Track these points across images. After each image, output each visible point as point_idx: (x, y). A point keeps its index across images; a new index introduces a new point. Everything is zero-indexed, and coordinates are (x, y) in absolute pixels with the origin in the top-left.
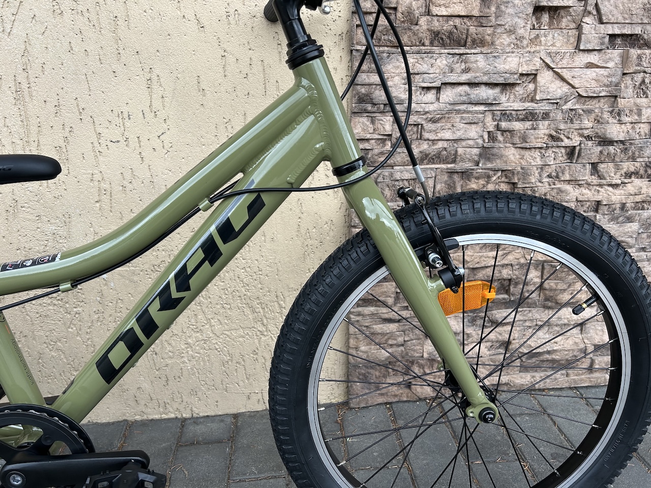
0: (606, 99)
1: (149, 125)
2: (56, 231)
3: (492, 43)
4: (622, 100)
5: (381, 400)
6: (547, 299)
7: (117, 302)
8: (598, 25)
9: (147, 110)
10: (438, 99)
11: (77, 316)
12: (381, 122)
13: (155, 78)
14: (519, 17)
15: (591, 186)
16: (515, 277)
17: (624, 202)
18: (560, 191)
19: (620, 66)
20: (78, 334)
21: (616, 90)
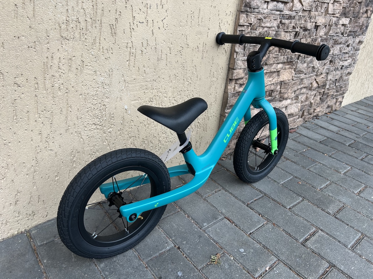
0: (308, 12)
1: (159, 13)
2: (104, 81)
4: (312, 12)
6: (281, 97)
7: (130, 122)
9: (159, 3)
10: (267, 7)
11: (109, 134)
12: (251, 17)
16: (274, 89)
21: (311, 8)
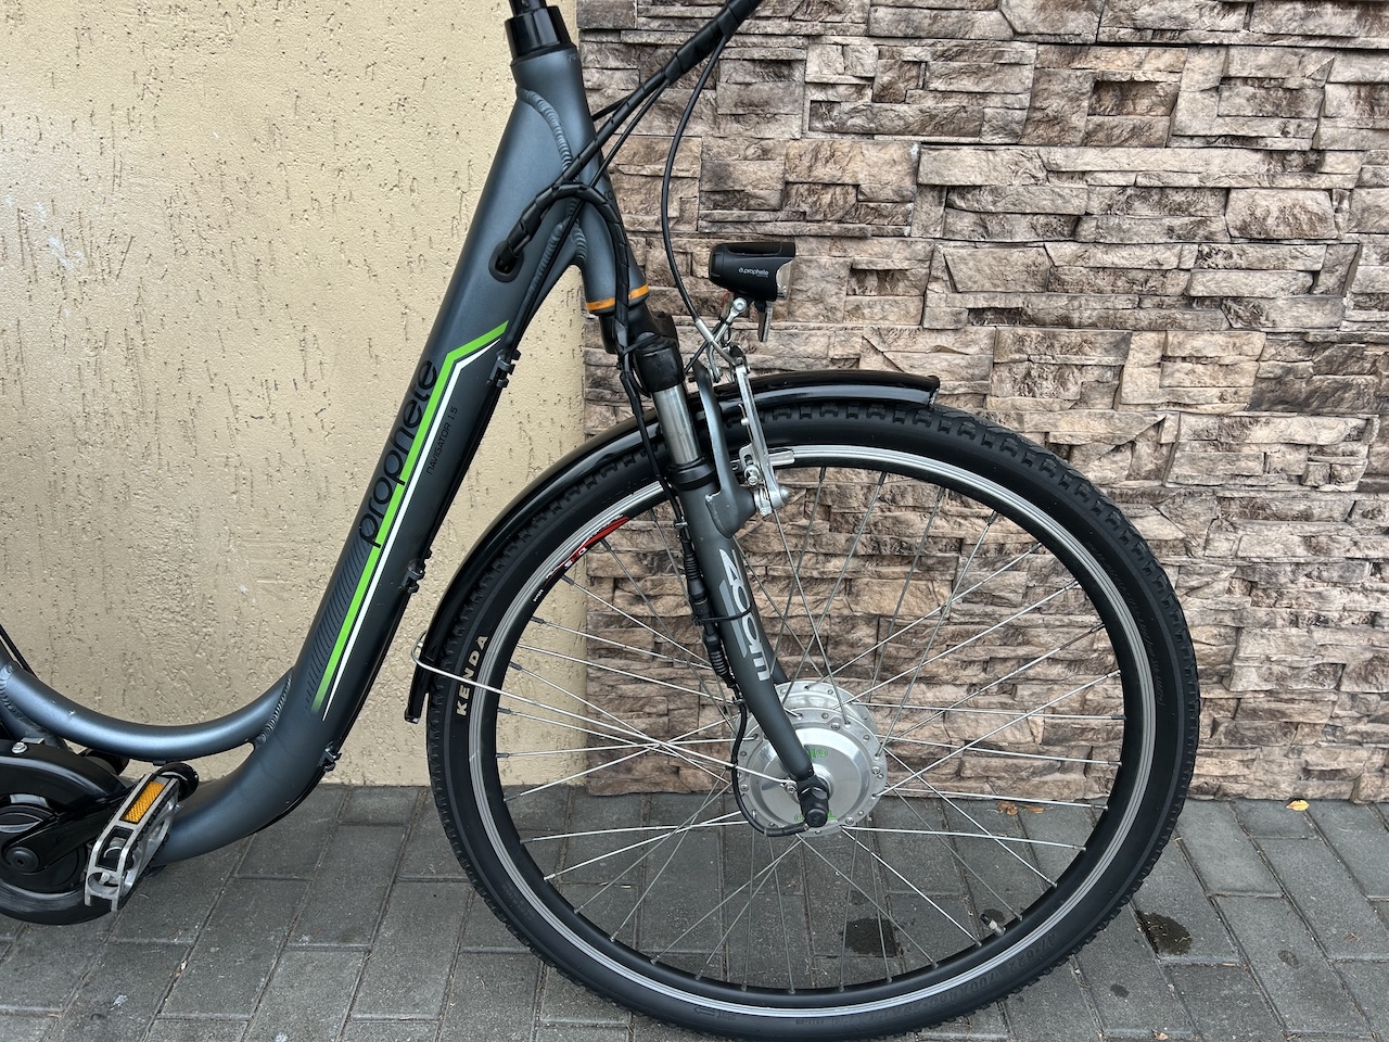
0: (969, 397)
1: (303, 398)
2: (179, 527)
3: (789, 313)
4: (993, 399)
5: (634, 788)
6: (885, 669)
7: (260, 624)
8: (951, 295)
9: (300, 379)
11: (207, 638)
13: (310, 338)
14: (828, 282)
15: (949, 518)
16: (833, 634)
17: (1002, 542)
18: (897, 521)
19: (989, 352)
20: (208, 662)
21: (981, 386)
